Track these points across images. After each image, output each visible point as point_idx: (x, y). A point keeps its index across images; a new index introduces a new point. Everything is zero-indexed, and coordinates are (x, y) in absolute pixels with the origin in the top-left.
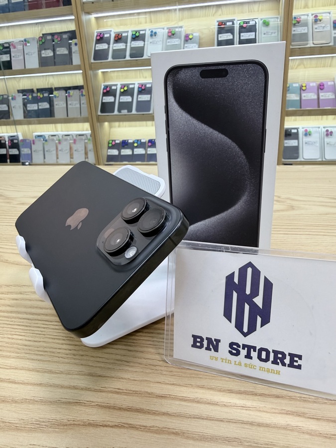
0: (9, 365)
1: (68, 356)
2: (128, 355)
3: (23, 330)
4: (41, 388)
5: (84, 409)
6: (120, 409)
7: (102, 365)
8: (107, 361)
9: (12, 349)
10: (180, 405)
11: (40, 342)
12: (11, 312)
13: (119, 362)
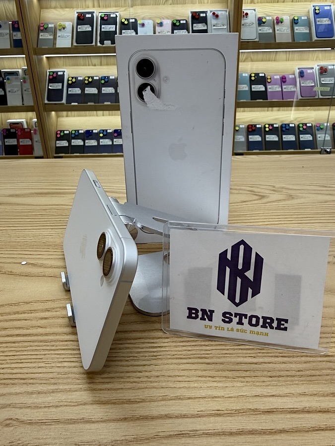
0: (74, 400)
1: (141, 379)
2: (209, 369)
3: (71, 354)
4: (127, 423)
5: (190, 441)
6: (231, 434)
7: (186, 385)
8: (188, 379)
9: (69, 380)
10: (293, 418)
12: (46, 334)
13: (203, 379)
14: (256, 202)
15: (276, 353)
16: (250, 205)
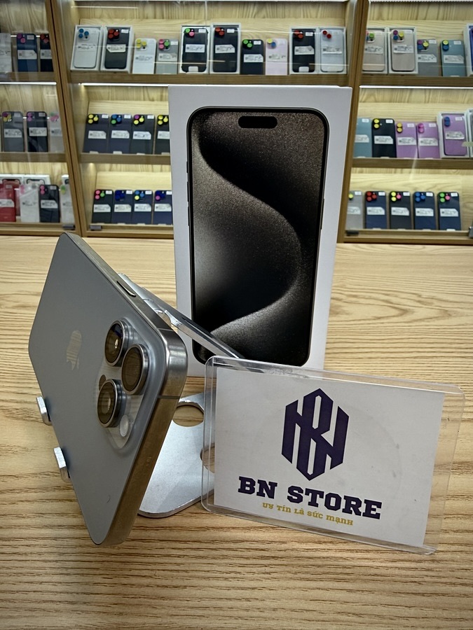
2: (352, 600)
11: (185, 587)
13: (344, 617)
14: (395, 319)
15: (453, 577)
16: (387, 325)
